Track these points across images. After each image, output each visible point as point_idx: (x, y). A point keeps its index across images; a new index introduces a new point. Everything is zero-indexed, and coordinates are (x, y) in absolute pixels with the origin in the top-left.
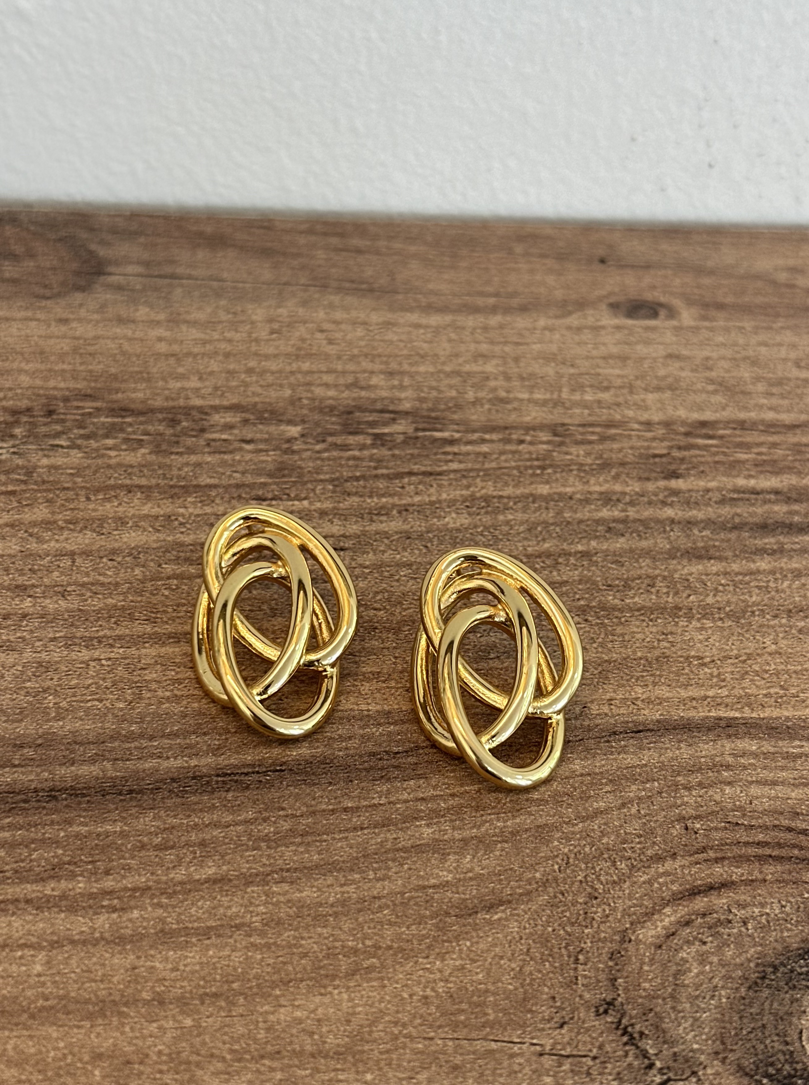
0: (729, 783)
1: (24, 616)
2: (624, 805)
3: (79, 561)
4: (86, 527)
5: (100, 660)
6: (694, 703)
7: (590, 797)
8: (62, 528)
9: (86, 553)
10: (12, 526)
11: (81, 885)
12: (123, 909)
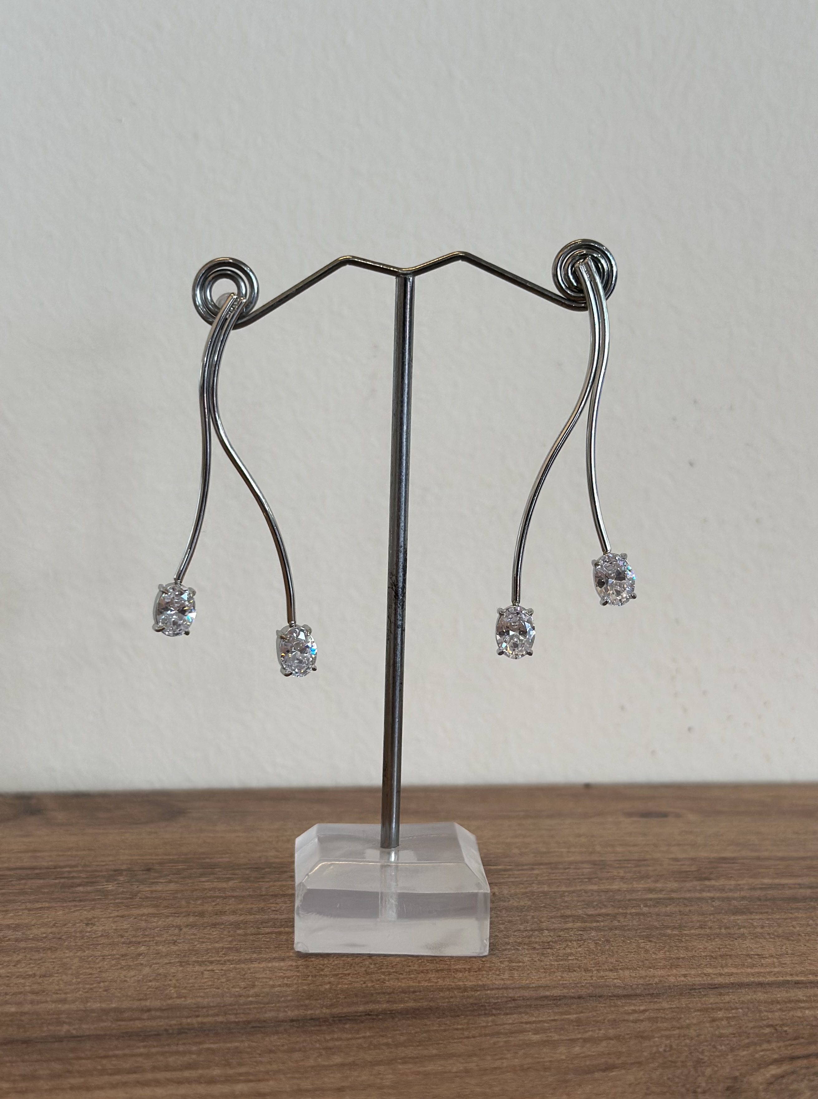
0: (808, 1008)
1: (140, 955)
2: (714, 1020)
3: (185, 930)
4: (189, 915)
5: (213, 970)
6: (762, 974)
7: (681, 1018)
8: (167, 917)
9: (192, 926)
10: (122, 917)
11: (216, 1072)
12: (259, 1081)
